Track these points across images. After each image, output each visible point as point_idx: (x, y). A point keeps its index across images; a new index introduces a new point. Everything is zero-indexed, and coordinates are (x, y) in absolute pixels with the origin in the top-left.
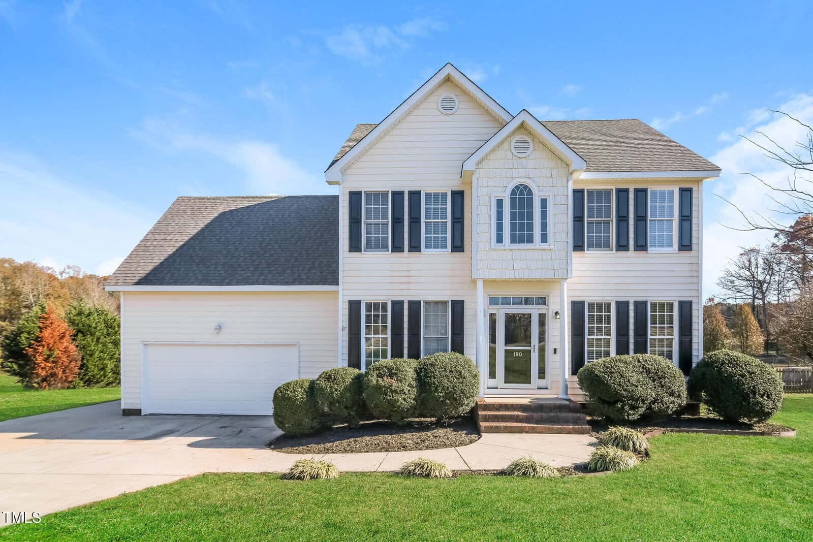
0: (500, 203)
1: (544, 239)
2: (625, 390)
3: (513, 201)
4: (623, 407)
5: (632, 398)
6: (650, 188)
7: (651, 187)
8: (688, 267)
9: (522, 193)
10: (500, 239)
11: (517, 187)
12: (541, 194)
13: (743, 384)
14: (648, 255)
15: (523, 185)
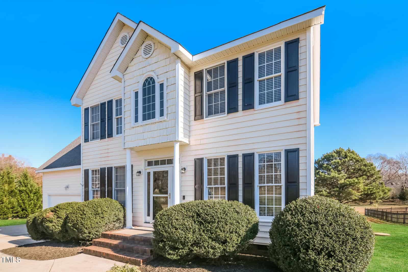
0: (137, 93)
1: (162, 114)
2: (166, 232)
3: (144, 90)
4: (164, 246)
5: (170, 239)
6: (257, 52)
7: (257, 50)
8: (297, 116)
9: (149, 84)
10: (136, 120)
11: (146, 80)
12: (159, 80)
13: (296, 235)
14: (256, 112)
15: (150, 77)
